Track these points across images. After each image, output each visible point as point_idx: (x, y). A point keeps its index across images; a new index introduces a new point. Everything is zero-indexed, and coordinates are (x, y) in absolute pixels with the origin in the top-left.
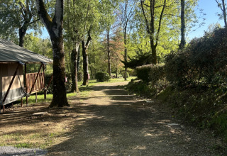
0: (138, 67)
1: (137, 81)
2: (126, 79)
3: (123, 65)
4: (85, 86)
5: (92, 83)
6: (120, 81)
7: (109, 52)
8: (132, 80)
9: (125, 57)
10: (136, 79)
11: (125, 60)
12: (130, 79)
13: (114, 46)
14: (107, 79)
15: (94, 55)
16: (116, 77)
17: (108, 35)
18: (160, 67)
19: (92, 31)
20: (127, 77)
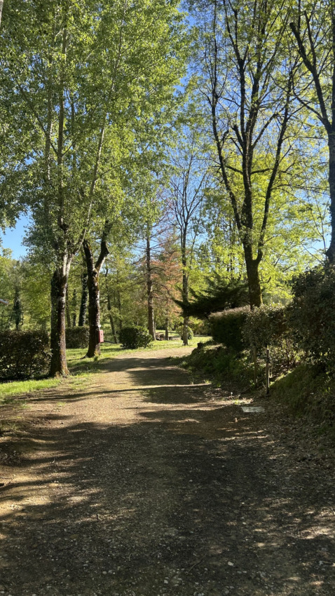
0: (214, 314)
1: (212, 347)
2: (186, 343)
3: (180, 309)
4: (91, 360)
5: (110, 351)
6: (173, 348)
7: (150, 283)
8: (200, 345)
9: (184, 292)
10: (209, 343)
11: (184, 297)
12: (194, 342)
13: (160, 271)
14: (144, 342)
15: (119, 290)
16: (166, 338)
17: (148, 250)
18: (271, 313)
19: (111, 237)
20: (189, 337)
